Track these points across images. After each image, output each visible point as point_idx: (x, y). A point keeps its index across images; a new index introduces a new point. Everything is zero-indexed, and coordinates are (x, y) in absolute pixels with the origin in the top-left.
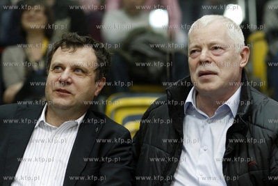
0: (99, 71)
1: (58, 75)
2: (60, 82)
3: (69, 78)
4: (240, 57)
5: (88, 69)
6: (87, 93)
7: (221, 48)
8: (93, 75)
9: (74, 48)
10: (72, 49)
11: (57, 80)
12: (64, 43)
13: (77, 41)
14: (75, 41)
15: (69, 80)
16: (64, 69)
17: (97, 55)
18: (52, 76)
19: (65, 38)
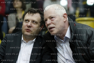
0: (41, 22)
1: (27, 24)
2: (28, 26)
3: (31, 25)
4: (63, 18)
5: (38, 22)
6: (37, 31)
7: (54, 17)
8: (39, 24)
9: (33, 14)
10: (32, 14)
11: (27, 25)
12: (29, 12)
13: (34, 11)
14: (33, 11)
15: (31, 26)
16: (29, 21)
17: (41, 17)
18: (25, 24)
19: (29, 10)
